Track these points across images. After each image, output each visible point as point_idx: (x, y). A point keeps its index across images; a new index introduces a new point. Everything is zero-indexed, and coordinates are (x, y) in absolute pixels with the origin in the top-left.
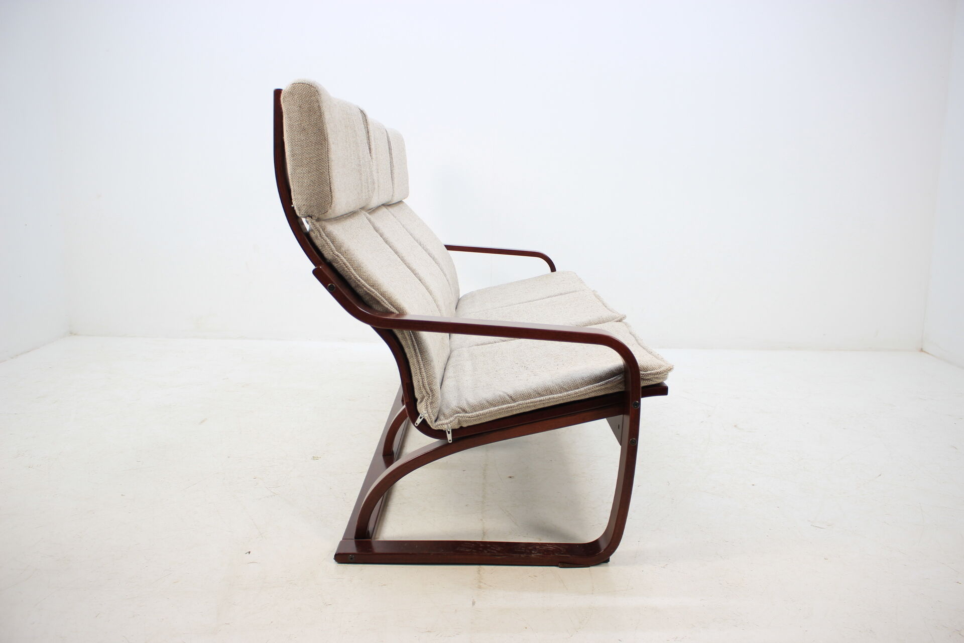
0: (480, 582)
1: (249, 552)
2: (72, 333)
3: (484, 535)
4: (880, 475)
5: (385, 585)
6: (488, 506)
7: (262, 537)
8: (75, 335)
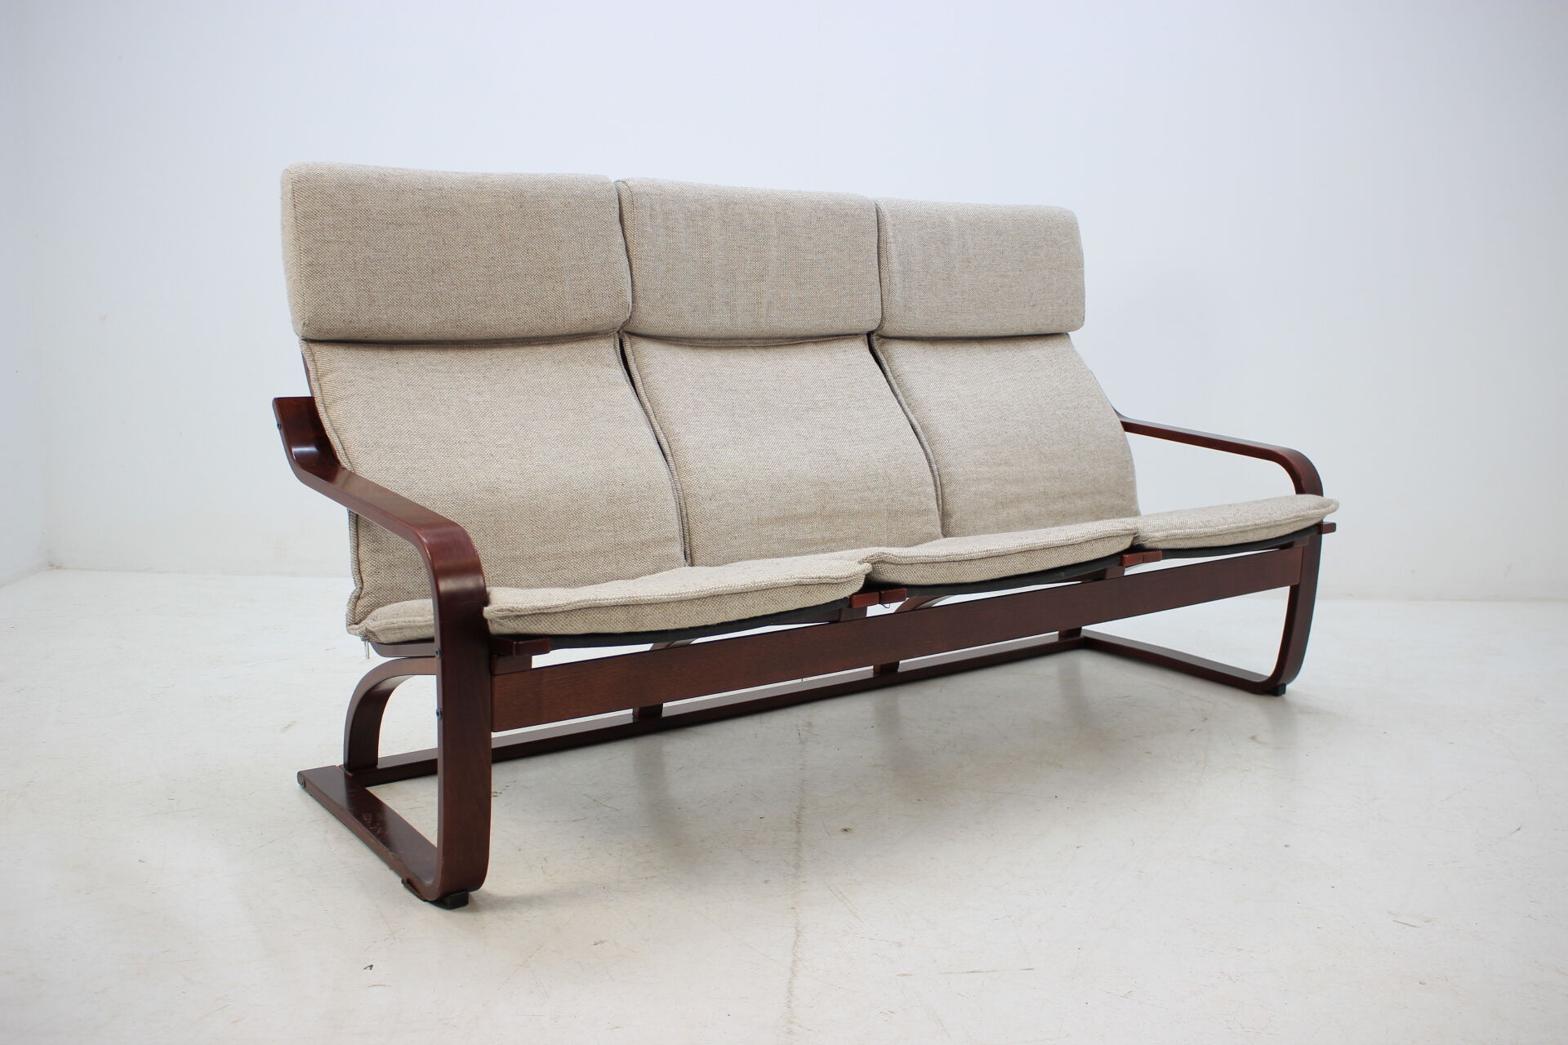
0: (791, 1022)
1: (371, 966)
2: (53, 566)
3: (798, 936)
4: (1519, 829)
5: (617, 1028)
6: (804, 882)
7: (394, 938)
8: (58, 568)
